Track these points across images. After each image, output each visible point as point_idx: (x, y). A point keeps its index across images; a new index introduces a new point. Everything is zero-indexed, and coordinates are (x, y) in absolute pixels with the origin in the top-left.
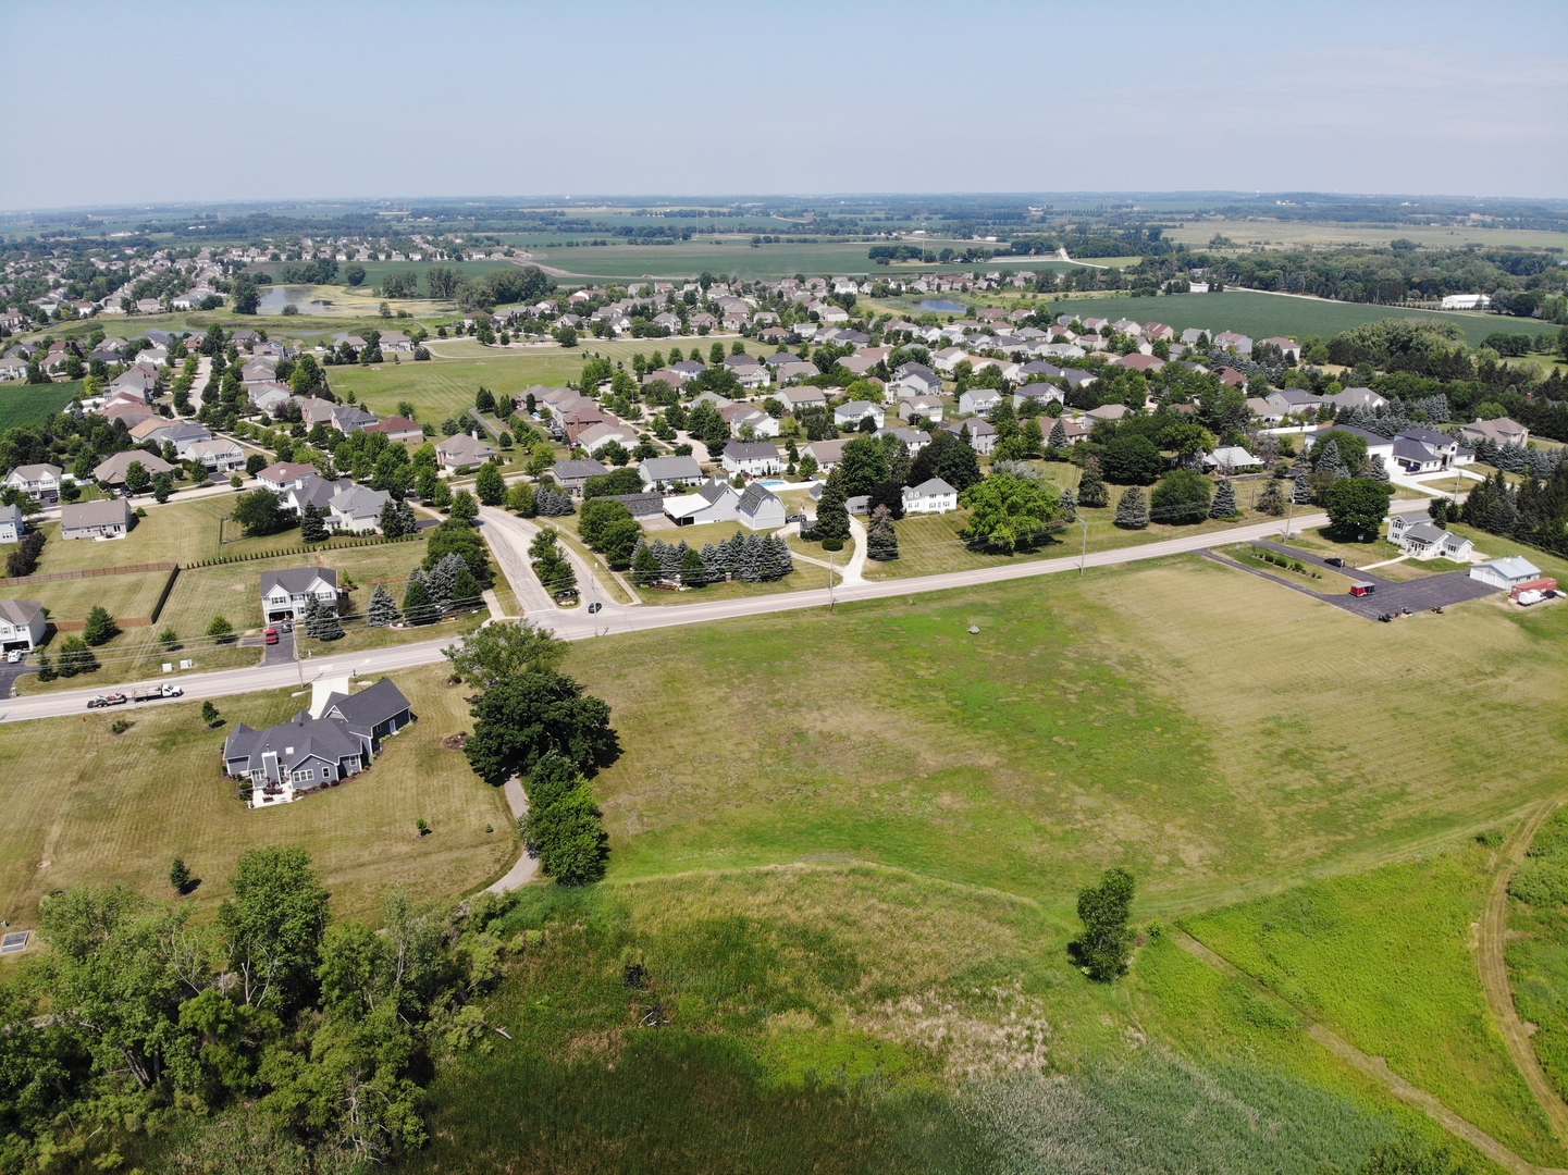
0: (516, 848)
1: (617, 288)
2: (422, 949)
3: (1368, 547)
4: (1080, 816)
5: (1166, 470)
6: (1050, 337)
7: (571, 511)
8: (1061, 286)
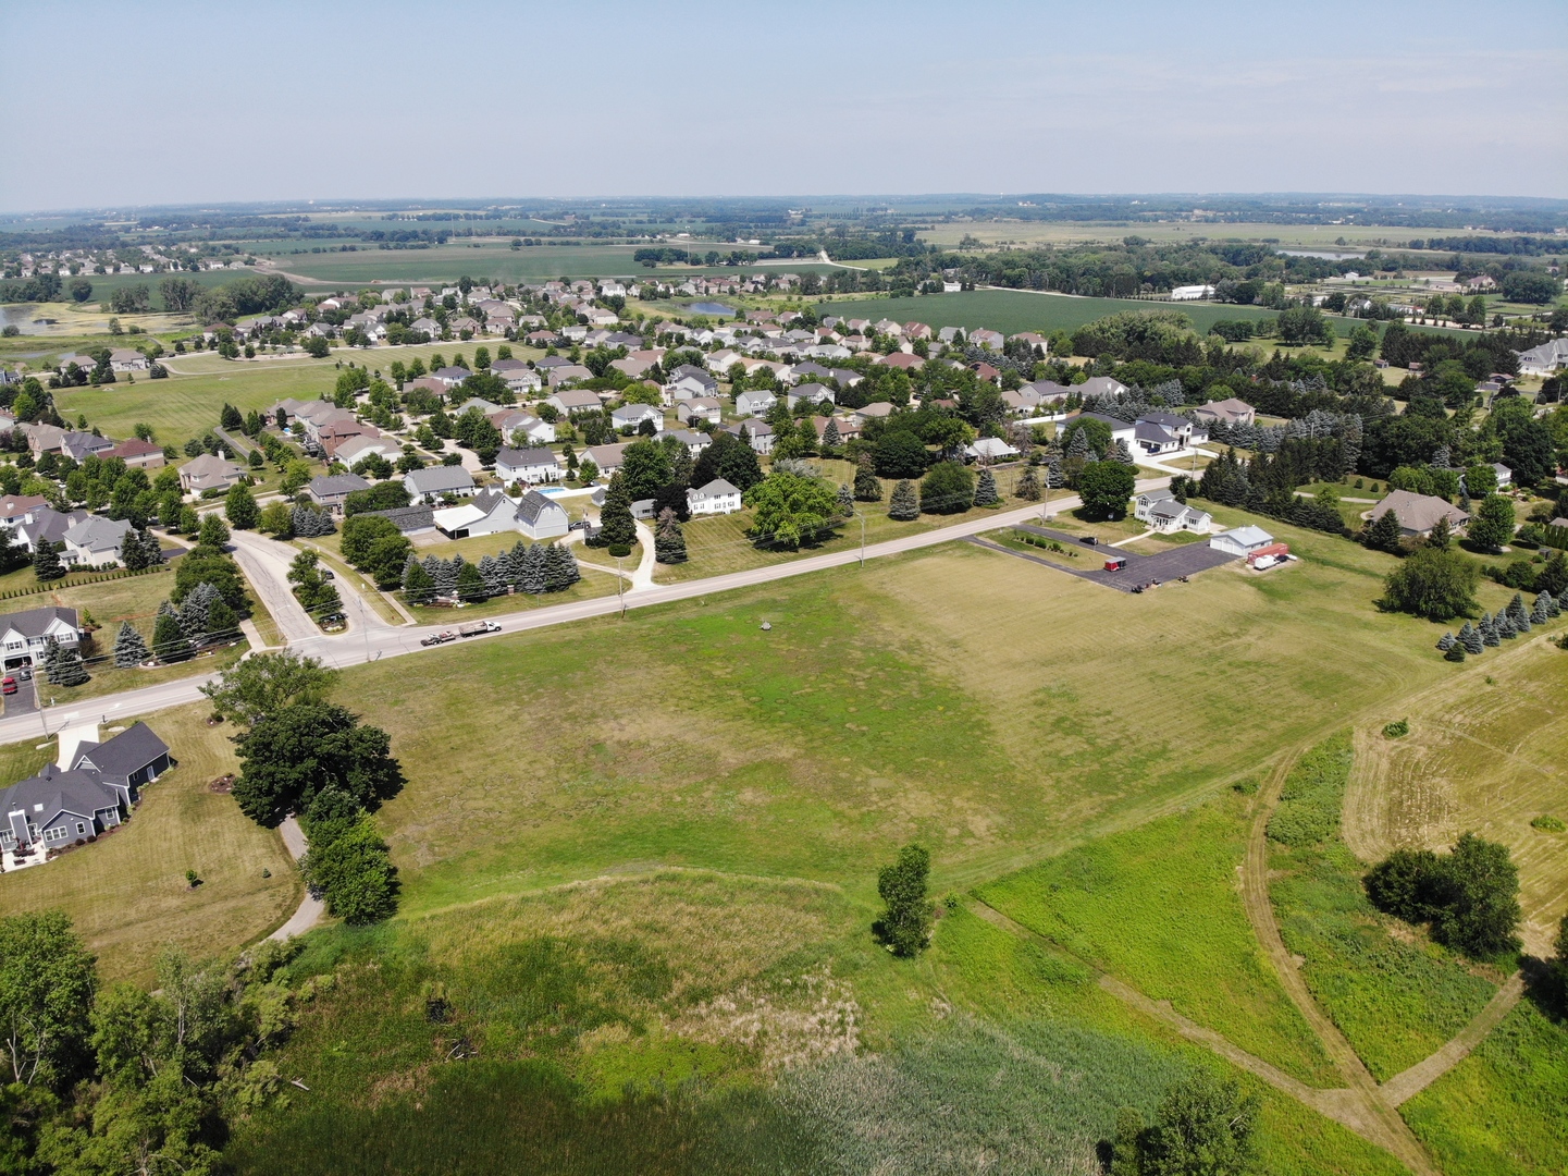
0: (298, 890)
1: (370, 295)
2: (203, 1007)
3: (1118, 525)
4: (875, 798)
5: (932, 463)
6: (817, 338)
7: (333, 530)
8: (824, 288)
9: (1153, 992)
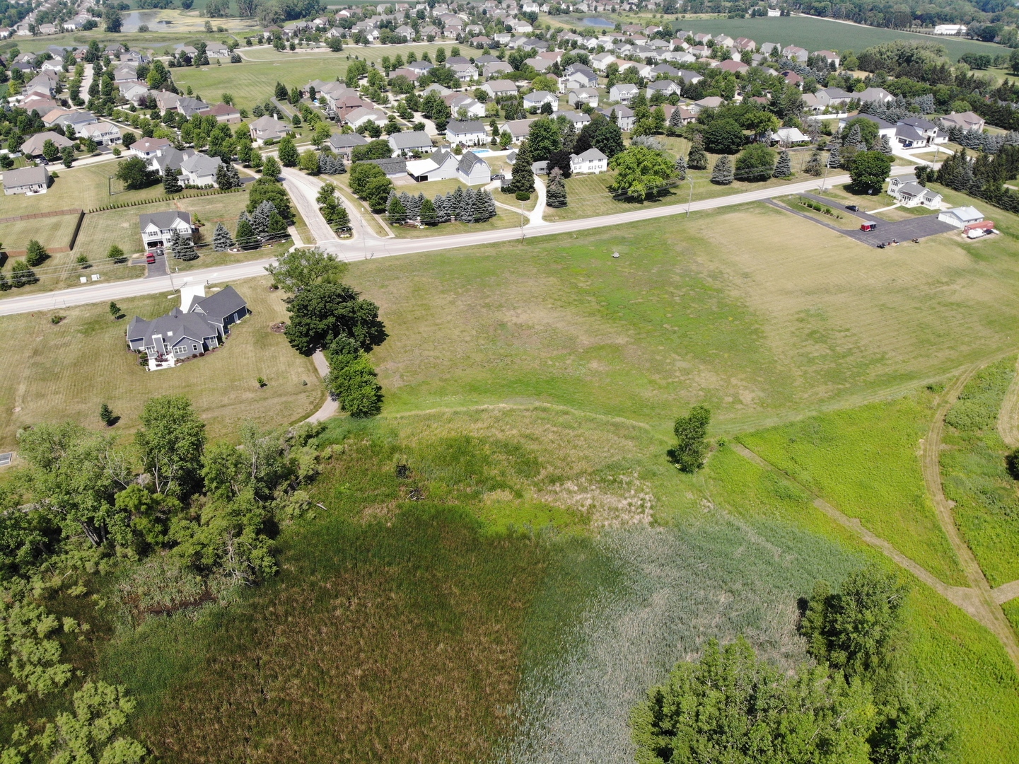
0: (323, 395)
1: (369, 8)
2: (267, 458)
3: (875, 198)
4: (678, 374)
5: (746, 143)
6: (672, 47)
7: (344, 171)
8: (680, 9)
9: (850, 513)
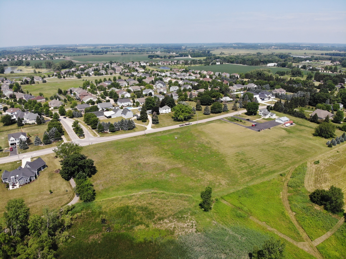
0: (74, 194)
1: (90, 65)
2: (53, 220)
3: (255, 116)
4: (200, 176)
5: (213, 102)
6: (188, 75)
7: (82, 116)
8: (190, 64)
9: (262, 220)
